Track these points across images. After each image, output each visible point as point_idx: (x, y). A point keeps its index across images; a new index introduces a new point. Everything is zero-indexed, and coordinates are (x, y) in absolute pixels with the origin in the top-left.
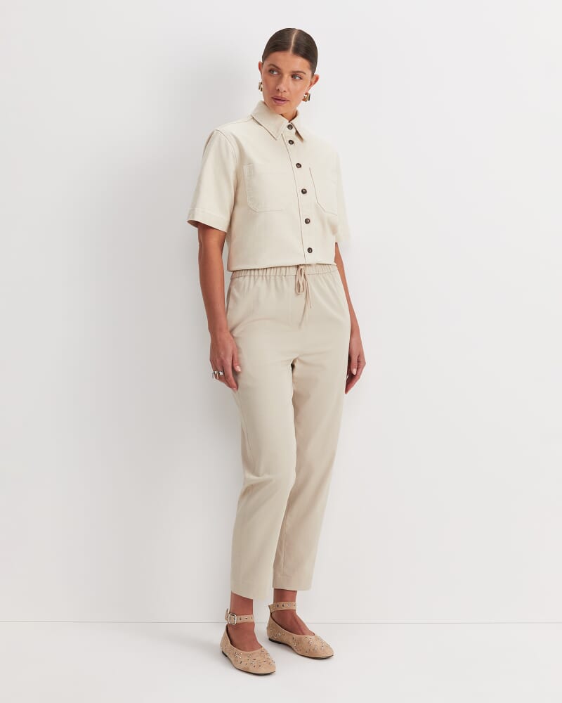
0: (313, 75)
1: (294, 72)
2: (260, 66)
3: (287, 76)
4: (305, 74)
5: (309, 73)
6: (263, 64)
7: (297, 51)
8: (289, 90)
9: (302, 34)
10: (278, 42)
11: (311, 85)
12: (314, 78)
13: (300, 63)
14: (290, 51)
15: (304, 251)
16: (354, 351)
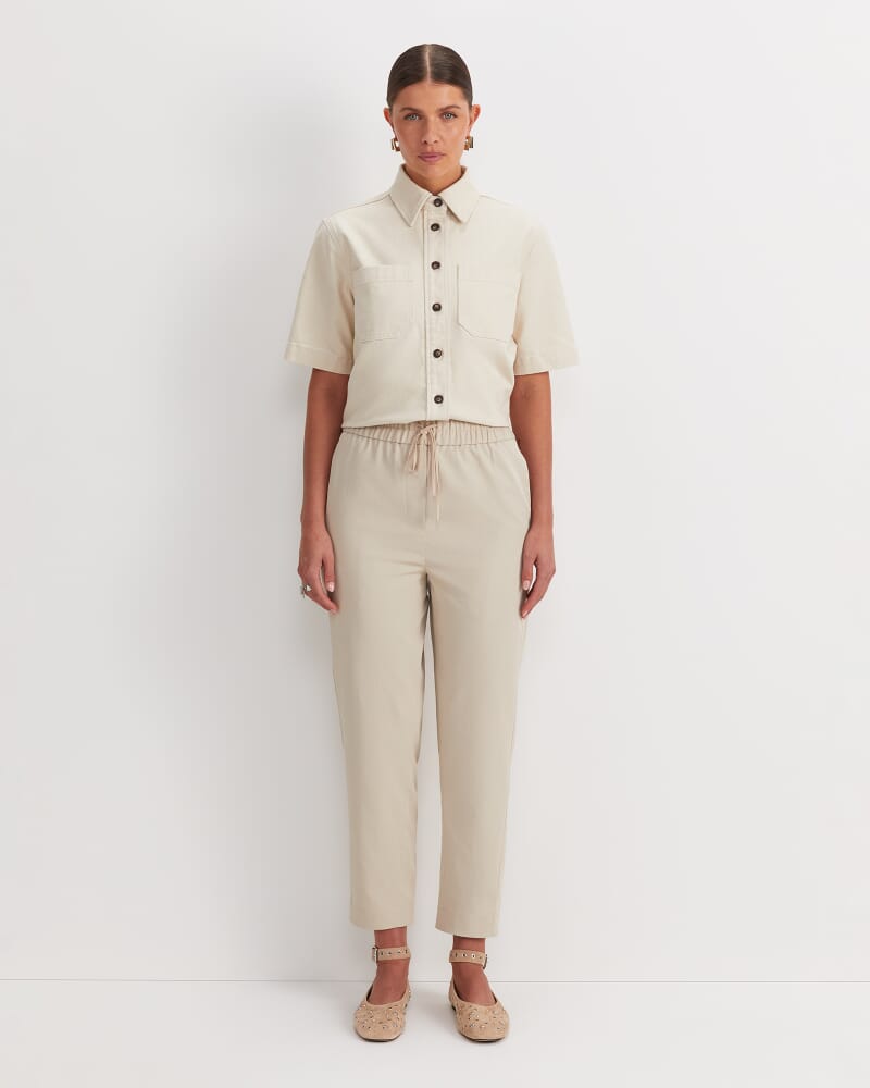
0: (470, 106)
1: (442, 110)
2: (388, 114)
3: (433, 119)
4: (458, 107)
5: (464, 104)
6: (391, 110)
7: (438, 77)
8: (441, 138)
9: (438, 48)
10: (408, 71)
11: (471, 122)
12: (474, 112)
13: (447, 94)
14: (429, 80)
15: (429, 401)
16: (527, 553)
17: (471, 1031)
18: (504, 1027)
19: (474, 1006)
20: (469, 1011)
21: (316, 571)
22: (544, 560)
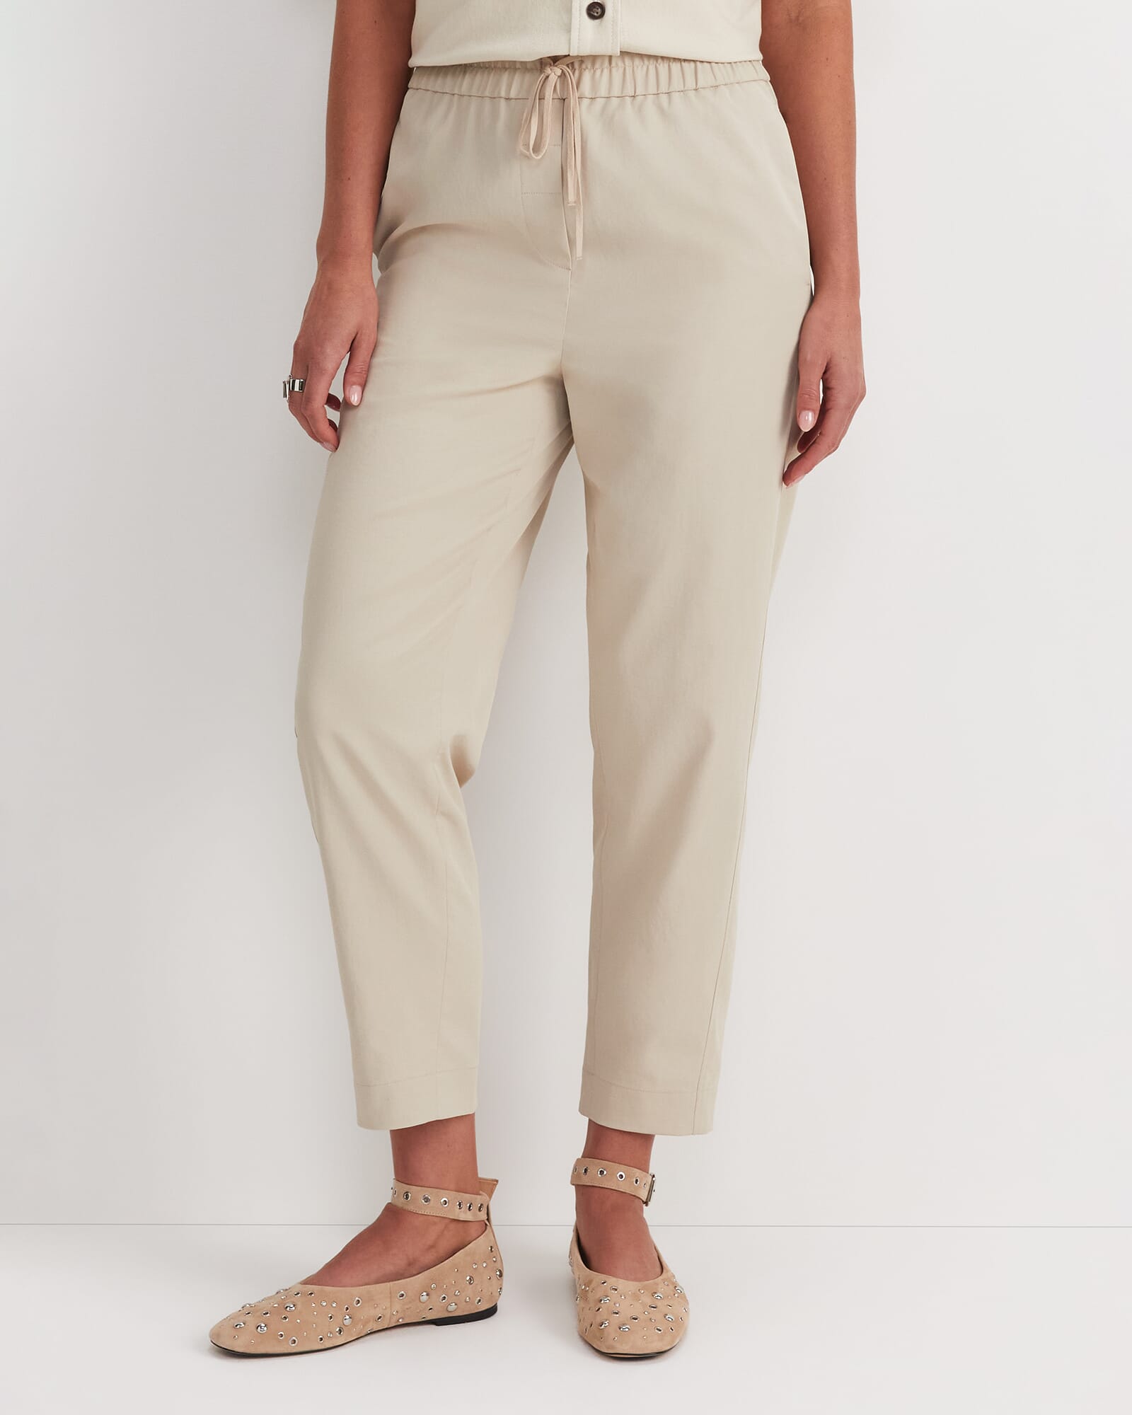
15: (575, 12)
16: (808, 354)
17: (601, 1335)
18: (676, 1328)
19: (612, 1281)
20: (599, 1294)
21: (334, 358)
22: (842, 367)
